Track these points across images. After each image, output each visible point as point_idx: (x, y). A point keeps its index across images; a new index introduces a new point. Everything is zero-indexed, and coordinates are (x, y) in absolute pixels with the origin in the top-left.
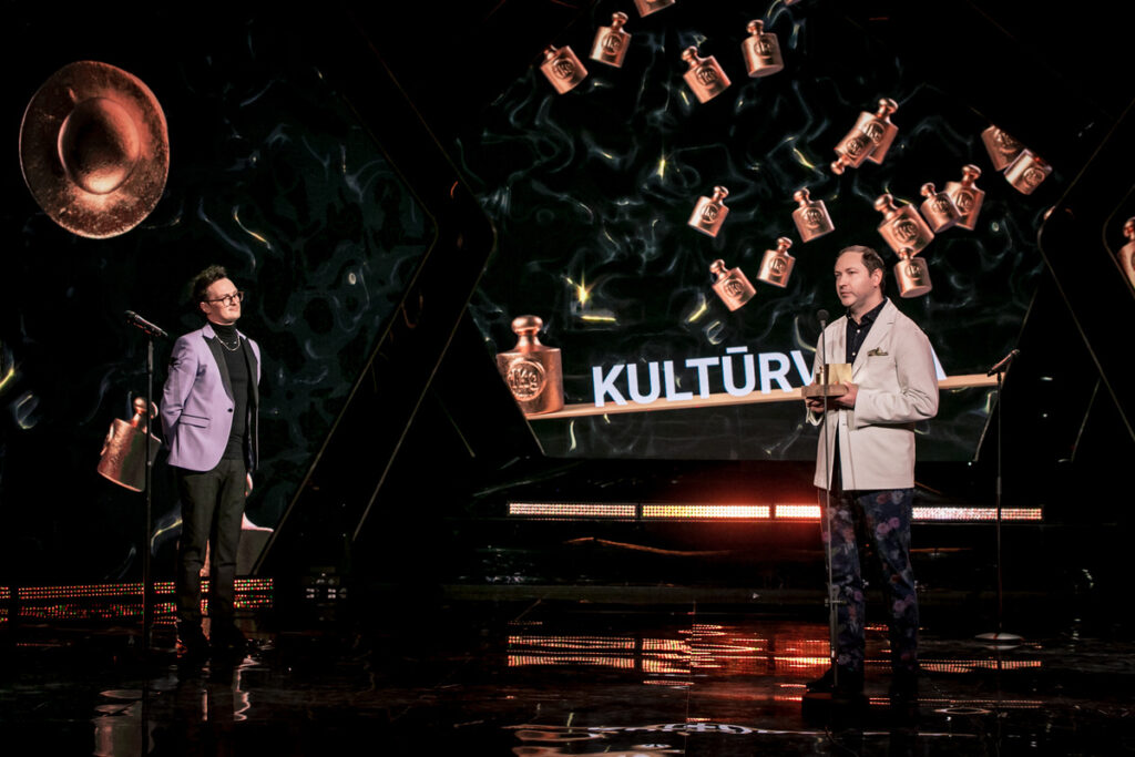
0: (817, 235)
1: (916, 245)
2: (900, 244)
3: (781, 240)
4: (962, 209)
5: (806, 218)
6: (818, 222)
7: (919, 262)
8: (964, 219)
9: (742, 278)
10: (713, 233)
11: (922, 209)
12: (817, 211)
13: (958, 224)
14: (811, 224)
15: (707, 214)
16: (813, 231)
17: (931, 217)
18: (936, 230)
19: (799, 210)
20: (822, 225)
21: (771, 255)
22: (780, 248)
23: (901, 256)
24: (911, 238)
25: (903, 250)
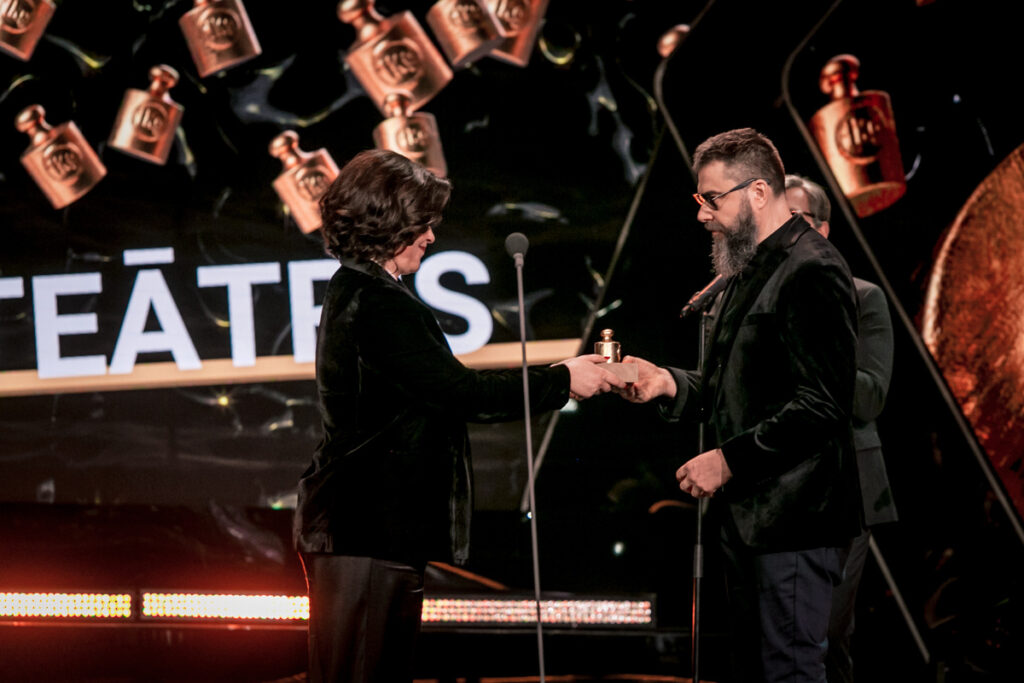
0: (229, 62)
1: (419, 91)
2: (385, 88)
3: (156, 72)
4: (507, 25)
5: (206, 28)
6: (229, 38)
7: (423, 123)
8: (508, 45)
9: (80, 145)
10: (24, 54)
11: (429, 18)
12: (229, 17)
13: (498, 53)
14: (217, 40)
15: (12, 13)
16: (220, 55)
17: (447, 35)
18: (456, 61)
19: (194, 12)
20: (238, 44)
21: (137, 99)
22: (156, 85)
23: (388, 109)
24: (407, 77)
25: (392, 98)
